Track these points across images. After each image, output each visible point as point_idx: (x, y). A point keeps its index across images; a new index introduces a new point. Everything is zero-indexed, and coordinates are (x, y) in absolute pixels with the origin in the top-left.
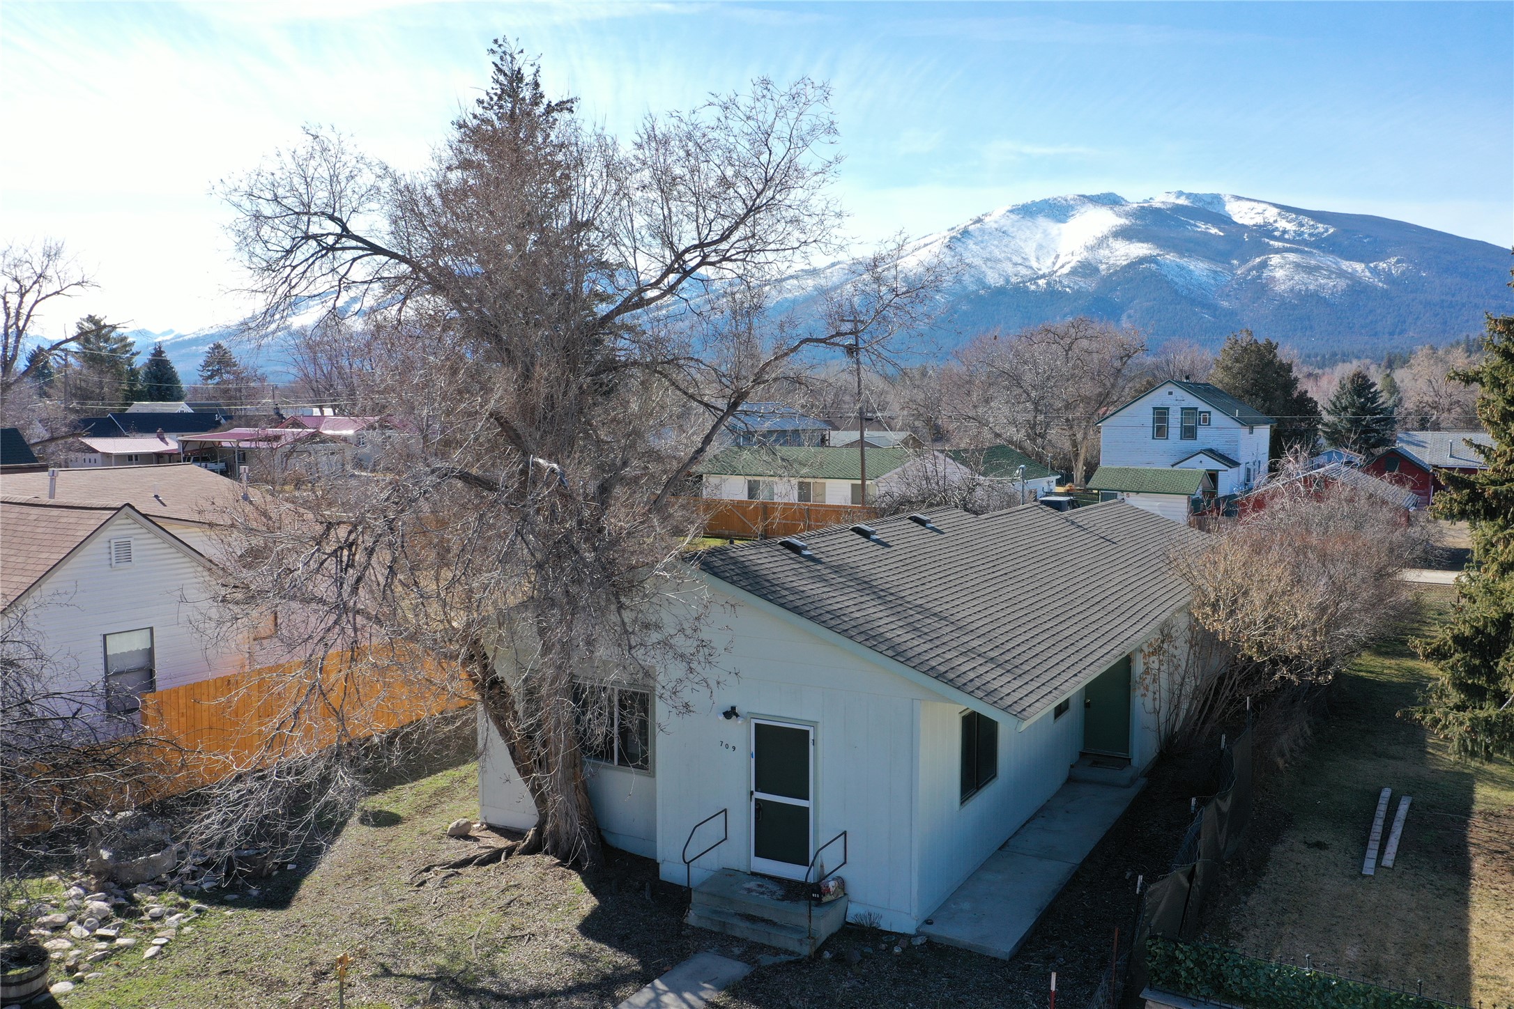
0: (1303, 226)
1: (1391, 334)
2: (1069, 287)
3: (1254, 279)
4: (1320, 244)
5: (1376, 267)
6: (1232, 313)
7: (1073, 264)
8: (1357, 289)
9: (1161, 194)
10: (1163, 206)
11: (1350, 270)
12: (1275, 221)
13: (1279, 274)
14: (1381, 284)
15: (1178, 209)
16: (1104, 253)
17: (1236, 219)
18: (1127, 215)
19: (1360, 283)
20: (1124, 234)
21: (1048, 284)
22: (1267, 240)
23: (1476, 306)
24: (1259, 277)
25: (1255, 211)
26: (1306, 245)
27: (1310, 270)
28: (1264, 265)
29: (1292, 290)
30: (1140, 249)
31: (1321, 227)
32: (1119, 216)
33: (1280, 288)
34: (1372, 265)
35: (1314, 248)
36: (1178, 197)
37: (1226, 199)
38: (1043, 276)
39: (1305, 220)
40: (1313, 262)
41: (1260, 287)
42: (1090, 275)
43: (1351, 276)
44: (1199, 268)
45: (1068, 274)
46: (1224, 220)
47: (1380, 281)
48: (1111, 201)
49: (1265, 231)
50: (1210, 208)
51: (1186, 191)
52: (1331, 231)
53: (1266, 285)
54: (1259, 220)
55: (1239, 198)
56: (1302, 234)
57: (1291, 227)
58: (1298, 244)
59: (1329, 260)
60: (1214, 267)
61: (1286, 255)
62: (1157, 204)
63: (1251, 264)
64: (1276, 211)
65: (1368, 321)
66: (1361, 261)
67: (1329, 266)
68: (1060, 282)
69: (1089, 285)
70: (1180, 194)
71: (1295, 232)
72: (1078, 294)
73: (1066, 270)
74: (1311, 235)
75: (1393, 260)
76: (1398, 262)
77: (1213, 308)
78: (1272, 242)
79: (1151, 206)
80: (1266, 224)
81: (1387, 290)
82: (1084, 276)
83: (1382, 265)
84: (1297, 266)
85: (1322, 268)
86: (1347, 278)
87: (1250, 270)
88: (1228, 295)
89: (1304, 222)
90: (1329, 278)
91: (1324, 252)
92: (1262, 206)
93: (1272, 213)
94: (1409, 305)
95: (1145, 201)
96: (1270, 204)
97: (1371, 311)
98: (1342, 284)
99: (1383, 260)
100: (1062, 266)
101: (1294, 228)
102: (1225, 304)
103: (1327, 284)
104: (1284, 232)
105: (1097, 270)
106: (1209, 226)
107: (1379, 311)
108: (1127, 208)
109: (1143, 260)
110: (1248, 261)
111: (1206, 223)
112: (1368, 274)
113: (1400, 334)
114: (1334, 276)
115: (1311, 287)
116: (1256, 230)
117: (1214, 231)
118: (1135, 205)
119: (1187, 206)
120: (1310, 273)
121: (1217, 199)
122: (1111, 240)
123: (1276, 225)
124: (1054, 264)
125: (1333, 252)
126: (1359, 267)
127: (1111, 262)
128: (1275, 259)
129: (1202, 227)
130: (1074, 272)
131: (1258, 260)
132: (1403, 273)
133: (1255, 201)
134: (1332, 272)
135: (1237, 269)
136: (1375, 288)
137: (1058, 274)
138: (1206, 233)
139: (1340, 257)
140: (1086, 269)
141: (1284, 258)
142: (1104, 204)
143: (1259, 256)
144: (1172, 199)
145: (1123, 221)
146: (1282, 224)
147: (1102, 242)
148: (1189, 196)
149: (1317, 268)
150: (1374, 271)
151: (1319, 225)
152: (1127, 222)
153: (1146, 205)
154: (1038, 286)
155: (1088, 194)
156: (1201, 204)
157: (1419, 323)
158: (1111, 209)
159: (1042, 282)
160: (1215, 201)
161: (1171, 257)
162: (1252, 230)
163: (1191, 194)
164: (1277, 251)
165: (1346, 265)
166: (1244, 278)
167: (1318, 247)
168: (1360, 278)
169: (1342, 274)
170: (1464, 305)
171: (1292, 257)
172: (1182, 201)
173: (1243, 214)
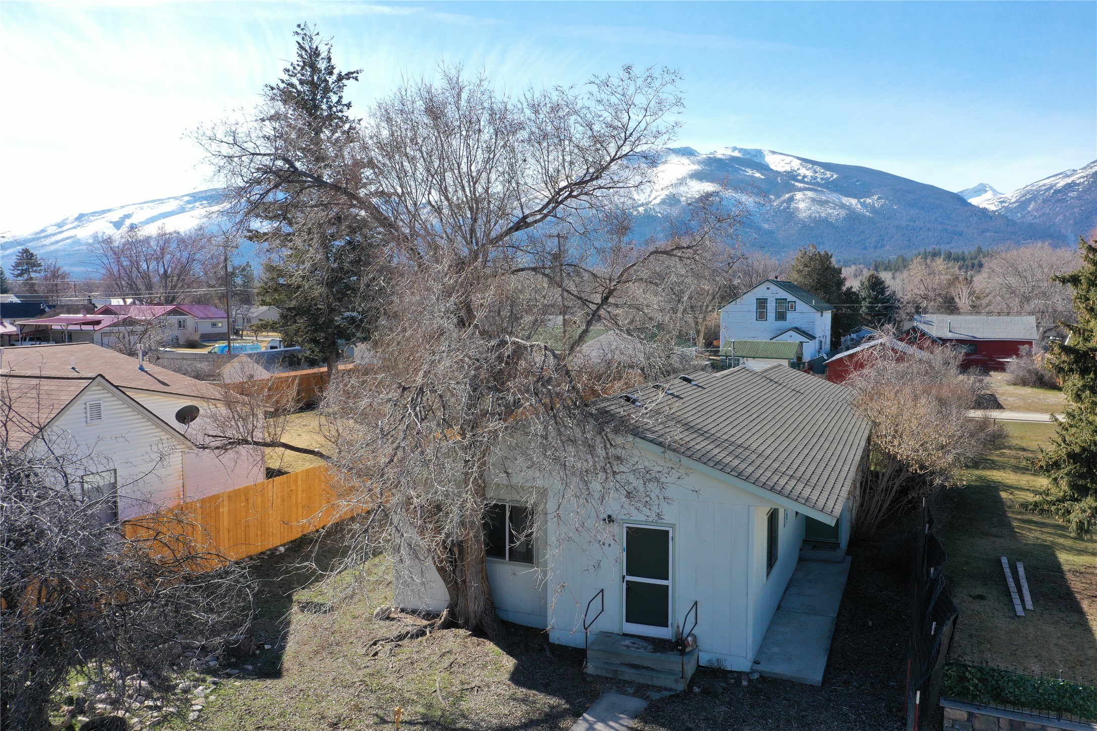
0: (817, 172)
1: (875, 248)
2: (660, 213)
3: (785, 209)
4: (829, 185)
5: (864, 202)
6: (771, 233)
7: (663, 196)
8: (853, 217)
9: (722, 150)
10: (723, 157)
11: (848, 204)
12: (798, 169)
13: (802, 205)
14: (868, 214)
15: (733, 159)
16: (683, 189)
17: (772, 167)
18: (699, 163)
19: (855, 213)
20: (698, 176)
21: (646, 210)
22: (793, 182)
23: (929, 230)
24: (789, 208)
25: (785, 162)
26: (819, 186)
27: (822, 203)
28: (791, 199)
29: (810, 217)
30: (708, 187)
31: (828, 174)
32: (693, 163)
33: (802, 215)
34: (862, 200)
35: (824, 188)
36: (733, 151)
37: (766, 153)
38: (642, 205)
39: (818, 169)
40: (824, 198)
41: (789, 215)
42: (674, 205)
43: (849, 208)
44: (748, 201)
45: (659, 204)
46: (764, 168)
47: (867, 211)
48: (687, 152)
49: (791, 176)
50: (755, 159)
51: (739, 147)
52: (835, 176)
53: (793, 213)
54: (788, 168)
55: (774, 153)
56: (815, 178)
57: (809, 173)
58: (814, 185)
59: (834, 197)
60: (757, 200)
61: (806, 192)
62: (719, 156)
63: (782, 198)
64: (799, 162)
65: (860, 239)
66: (854, 197)
67: (834, 201)
68: (654, 209)
69: (675, 212)
70: (735, 149)
71: (811, 176)
72: (666, 218)
73: (658, 201)
74: (822, 179)
75: (876, 197)
76: (879, 198)
77: (759, 229)
78: (796, 184)
79: (715, 157)
80: (793, 171)
81: (872, 218)
82: (670, 205)
83: (869, 201)
84: (813, 200)
85: (830, 202)
86: (846, 209)
87: (782, 203)
88: (768, 220)
89: (817, 170)
90: (834, 209)
91: (830, 191)
92: (789, 159)
93: (796, 164)
94: (886, 228)
95: (711, 153)
96: (795, 157)
97: (862, 232)
98: (843, 213)
99: (868, 197)
100: (655, 198)
101: (811, 174)
102: (766, 226)
103: (833, 213)
104: (805, 177)
105: (679, 201)
106: (754, 171)
107: (867, 232)
108: (699, 158)
109: (708, 195)
110: (780, 196)
111: (753, 169)
112: (859, 206)
113: (881, 247)
114: (837, 208)
115: (823, 215)
116: (786, 175)
117: (757, 175)
118: (705, 156)
119: (739, 157)
120: (822, 205)
121: (759, 153)
122: (688, 180)
123: (799, 172)
124: (649, 196)
125: (836, 191)
126: (854, 201)
127: (689, 196)
128: (799, 196)
129: (750, 172)
130: (663, 202)
131: (787, 196)
132: (882, 206)
133: (785, 155)
134: (836, 205)
135: (774, 201)
136: (865, 216)
137: (652, 203)
138: (752, 177)
139: (841, 194)
140: (672, 200)
141: (804, 195)
142: (683, 155)
143: (788, 193)
144: (729, 153)
145: (696, 167)
146: (803, 171)
147: (682, 182)
148: (740, 150)
149: (827, 202)
150: (864, 204)
151: (828, 172)
152: (699, 168)
153: (711, 156)
154: (638, 212)
155: (672, 148)
156: (748, 156)
157: (893, 240)
158: (688, 158)
159: (641, 209)
160: (758, 154)
161: (729, 193)
162: (783, 175)
163: (742, 149)
164: (800, 190)
165: (846, 200)
166: (779, 208)
167: (828, 188)
168: (855, 209)
169: (843, 206)
170: (921, 229)
171: (810, 194)
172: (736, 154)
173: (777, 164)
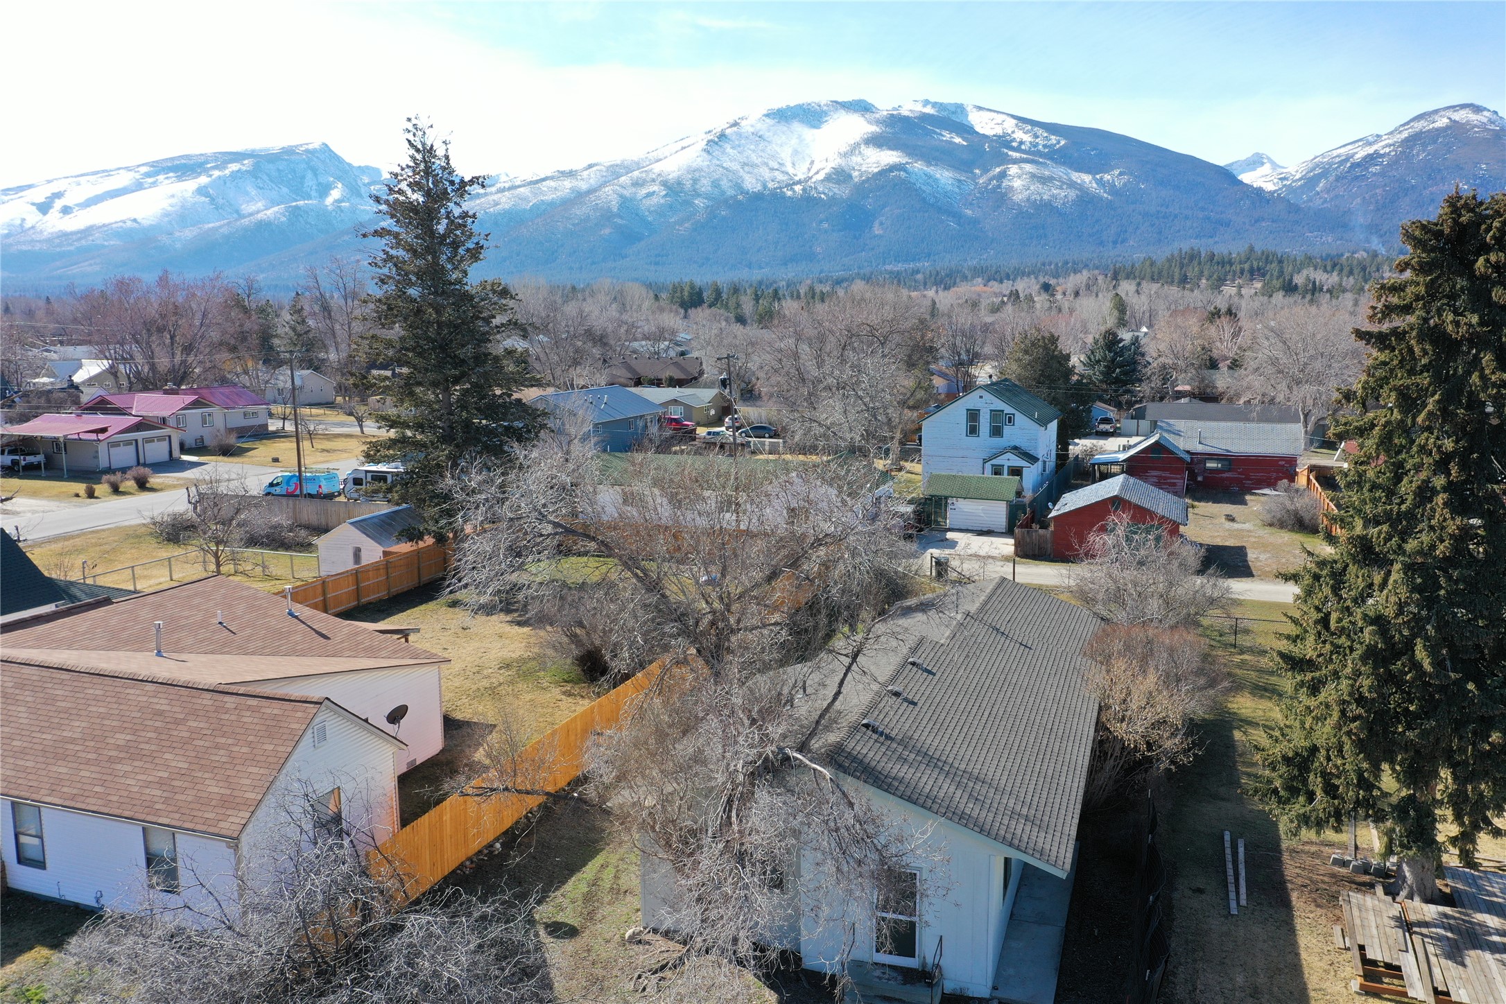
0: (1037, 137)
1: (1115, 243)
2: (824, 194)
3: (994, 190)
4: (1055, 156)
5: (1101, 179)
6: (974, 222)
7: (827, 170)
8: (1086, 199)
9: (910, 107)
10: (911, 115)
11: (1079, 181)
12: (1013, 132)
13: (1017, 184)
14: (1105, 195)
15: (924, 117)
16: (856, 159)
17: (978, 129)
18: (878, 122)
19: (1088, 194)
20: (875, 141)
21: (804, 190)
22: (1006, 151)
23: (1187, 218)
24: (999, 186)
25: (995, 122)
26: (1041, 156)
27: (1044, 180)
28: (1003, 175)
29: (1028, 200)
30: (890, 157)
31: (1054, 139)
32: (870, 122)
33: (1018, 198)
34: (1098, 177)
35: (1048, 159)
36: (924, 106)
37: (969, 109)
38: (799, 182)
39: (1040, 131)
40: (1047, 173)
41: (999, 196)
42: (844, 182)
43: (1080, 187)
44: (945, 176)
45: (822, 181)
46: (966, 130)
47: (1105, 192)
48: (861, 107)
49: (1004, 141)
50: (954, 118)
51: (932, 100)
52: (1063, 143)
53: (1005, 194)
54: (999, 131)
55: (980, 108)
56: (1036, 145)
57: (1027, 138)
58: (1033, 155)
59: (1060, 171)
60: (958, 176)
61: (1023, 165)
62: (904, 112)
63: (991, 174)
64: (1015, 122)
65: (1095, 230)
66: (1088, 172)
67: (1061, 177)
68: (816, 188)
69: (842, 192)
70: (926, 103)
71: (1031, 142)
72: (833, 200)
73: (821, 176)
74: (1045, 146)
75: (1117, 172)
76: (1121, 174)
77: (957, 216)
78: (1010, 153)
79: (900, 114)
80: (1005, 135)
81: (1111, 201)
82: (838, 182)
83: (1107, 177)
84: (1033, 176)
85: (1055, 179)
86: (1076, 188)
87: (991, 180)
88: (971, 204)
89: (1039, 134)
90: (1061, 188)
91: (1056, 163)
92: (1000, 118)
93: (1010, 125)
94: (1129, 216)
95: (895, 109)
96: (1008, 115)
97: (1097, 221)
98: (1072, 194)
99: (1107, 172)
100: (817, 173)
101: (1030, 139)
102: (969, 212)
103: (1060, 194)
104: (1021, 143)
105: (850, 176)
106: (953, 135)
107: (1104, 221)
108: (877, 116)
109: (893, 168)
110: (988, 171)
111: (951, 132)
112: (1095, 185)
113: (1122, 242)
114: (1065, 187)
115: (1045, 197)
116: (996, 141)
117: (958, 140)
118: (885, 113)
119: (933, 115)
120: (1044, 184)
121: (960, 109)
122: (863, 147)
123: (1014, 136)
124: (809, 170)
125: (1064, 164)
126: (1087, 178)
127: (863, 169)
128: (1013, 170)
129: (947, 136)
130: (828, 178)
131: (998, 170)
132: (1125, 184)
133: (995, 111)
134: (1063, 183)
135: (979, 178)
136: (1101, 198)
137: (813, 180)
138: (951, 143)
139: (1070, 168)
140: (840, 176)
141: (1021, 168)
142: (855, 111)
143: (999, 166)
144: (919, 108)
145: (874, 129)
146: (1019, 135)
147: (854, 149)
148: (934, 105)
149: (1051, 179)
150: (1100, 182)
151: (1053, 137)
152: (878, 130)
153: (895, 113)
154: (794, 191)
155: (840, 100)
156: (945, 114)
157: (1139, 232)
158: (863, 115)
159: (798, 188)
160: (959, 110)
161: (919, 166)
162: (992, 140)
163: (936, 103)
164: (1015, 161)
165: (1078, 177)
166: (986, 187)
167: (1052, 159)
168: (1088, 189)
169: (1072, 185)
170: (1176, 216)
171: (1028, 167)
172: (929, 110)
173: (985, 125)
